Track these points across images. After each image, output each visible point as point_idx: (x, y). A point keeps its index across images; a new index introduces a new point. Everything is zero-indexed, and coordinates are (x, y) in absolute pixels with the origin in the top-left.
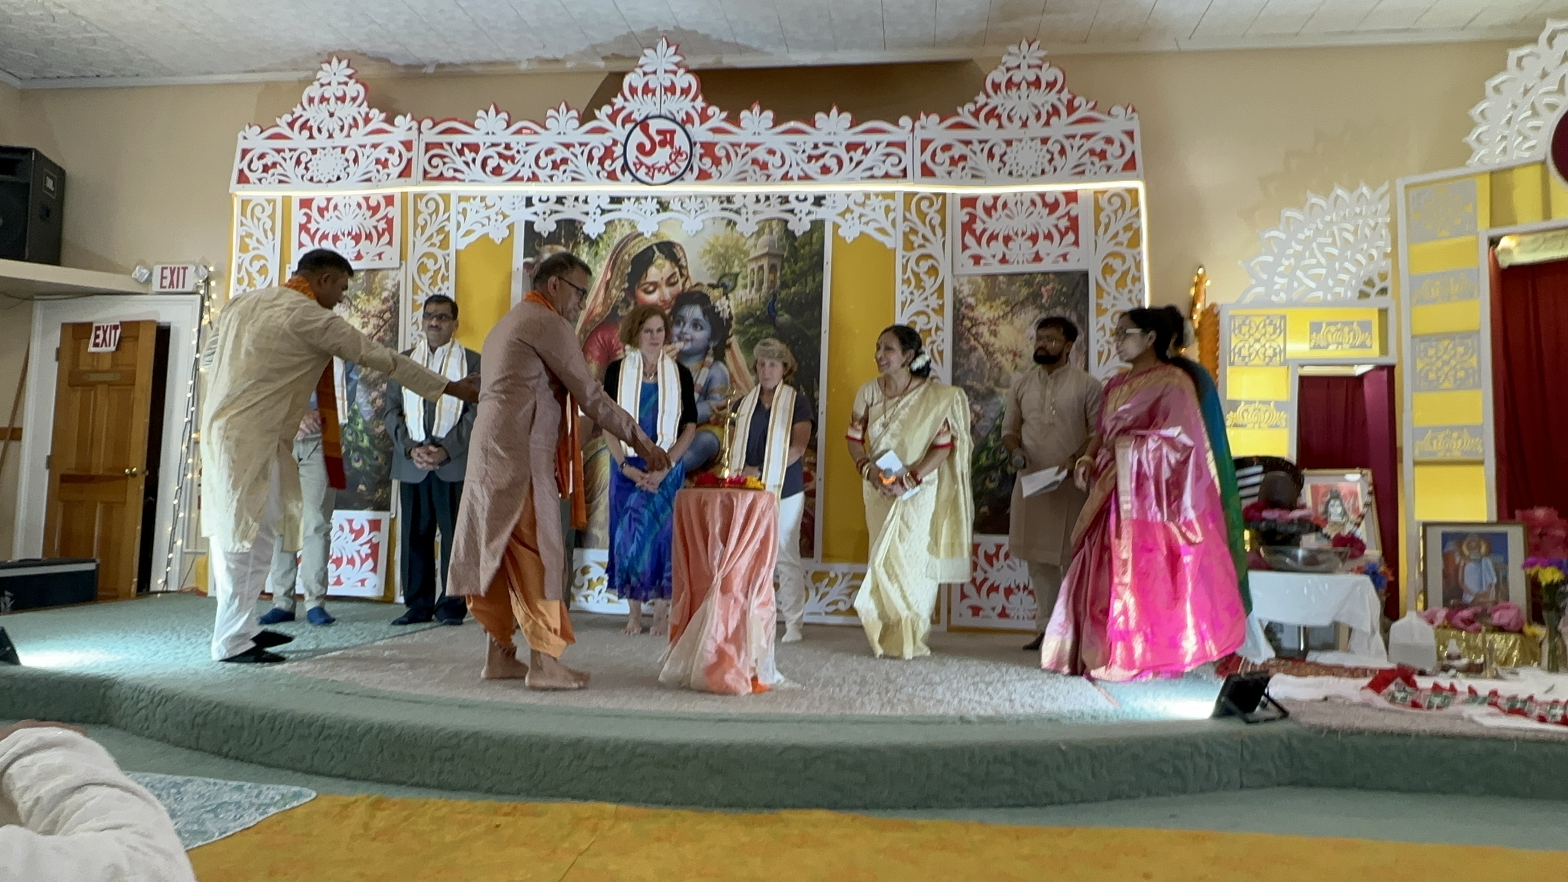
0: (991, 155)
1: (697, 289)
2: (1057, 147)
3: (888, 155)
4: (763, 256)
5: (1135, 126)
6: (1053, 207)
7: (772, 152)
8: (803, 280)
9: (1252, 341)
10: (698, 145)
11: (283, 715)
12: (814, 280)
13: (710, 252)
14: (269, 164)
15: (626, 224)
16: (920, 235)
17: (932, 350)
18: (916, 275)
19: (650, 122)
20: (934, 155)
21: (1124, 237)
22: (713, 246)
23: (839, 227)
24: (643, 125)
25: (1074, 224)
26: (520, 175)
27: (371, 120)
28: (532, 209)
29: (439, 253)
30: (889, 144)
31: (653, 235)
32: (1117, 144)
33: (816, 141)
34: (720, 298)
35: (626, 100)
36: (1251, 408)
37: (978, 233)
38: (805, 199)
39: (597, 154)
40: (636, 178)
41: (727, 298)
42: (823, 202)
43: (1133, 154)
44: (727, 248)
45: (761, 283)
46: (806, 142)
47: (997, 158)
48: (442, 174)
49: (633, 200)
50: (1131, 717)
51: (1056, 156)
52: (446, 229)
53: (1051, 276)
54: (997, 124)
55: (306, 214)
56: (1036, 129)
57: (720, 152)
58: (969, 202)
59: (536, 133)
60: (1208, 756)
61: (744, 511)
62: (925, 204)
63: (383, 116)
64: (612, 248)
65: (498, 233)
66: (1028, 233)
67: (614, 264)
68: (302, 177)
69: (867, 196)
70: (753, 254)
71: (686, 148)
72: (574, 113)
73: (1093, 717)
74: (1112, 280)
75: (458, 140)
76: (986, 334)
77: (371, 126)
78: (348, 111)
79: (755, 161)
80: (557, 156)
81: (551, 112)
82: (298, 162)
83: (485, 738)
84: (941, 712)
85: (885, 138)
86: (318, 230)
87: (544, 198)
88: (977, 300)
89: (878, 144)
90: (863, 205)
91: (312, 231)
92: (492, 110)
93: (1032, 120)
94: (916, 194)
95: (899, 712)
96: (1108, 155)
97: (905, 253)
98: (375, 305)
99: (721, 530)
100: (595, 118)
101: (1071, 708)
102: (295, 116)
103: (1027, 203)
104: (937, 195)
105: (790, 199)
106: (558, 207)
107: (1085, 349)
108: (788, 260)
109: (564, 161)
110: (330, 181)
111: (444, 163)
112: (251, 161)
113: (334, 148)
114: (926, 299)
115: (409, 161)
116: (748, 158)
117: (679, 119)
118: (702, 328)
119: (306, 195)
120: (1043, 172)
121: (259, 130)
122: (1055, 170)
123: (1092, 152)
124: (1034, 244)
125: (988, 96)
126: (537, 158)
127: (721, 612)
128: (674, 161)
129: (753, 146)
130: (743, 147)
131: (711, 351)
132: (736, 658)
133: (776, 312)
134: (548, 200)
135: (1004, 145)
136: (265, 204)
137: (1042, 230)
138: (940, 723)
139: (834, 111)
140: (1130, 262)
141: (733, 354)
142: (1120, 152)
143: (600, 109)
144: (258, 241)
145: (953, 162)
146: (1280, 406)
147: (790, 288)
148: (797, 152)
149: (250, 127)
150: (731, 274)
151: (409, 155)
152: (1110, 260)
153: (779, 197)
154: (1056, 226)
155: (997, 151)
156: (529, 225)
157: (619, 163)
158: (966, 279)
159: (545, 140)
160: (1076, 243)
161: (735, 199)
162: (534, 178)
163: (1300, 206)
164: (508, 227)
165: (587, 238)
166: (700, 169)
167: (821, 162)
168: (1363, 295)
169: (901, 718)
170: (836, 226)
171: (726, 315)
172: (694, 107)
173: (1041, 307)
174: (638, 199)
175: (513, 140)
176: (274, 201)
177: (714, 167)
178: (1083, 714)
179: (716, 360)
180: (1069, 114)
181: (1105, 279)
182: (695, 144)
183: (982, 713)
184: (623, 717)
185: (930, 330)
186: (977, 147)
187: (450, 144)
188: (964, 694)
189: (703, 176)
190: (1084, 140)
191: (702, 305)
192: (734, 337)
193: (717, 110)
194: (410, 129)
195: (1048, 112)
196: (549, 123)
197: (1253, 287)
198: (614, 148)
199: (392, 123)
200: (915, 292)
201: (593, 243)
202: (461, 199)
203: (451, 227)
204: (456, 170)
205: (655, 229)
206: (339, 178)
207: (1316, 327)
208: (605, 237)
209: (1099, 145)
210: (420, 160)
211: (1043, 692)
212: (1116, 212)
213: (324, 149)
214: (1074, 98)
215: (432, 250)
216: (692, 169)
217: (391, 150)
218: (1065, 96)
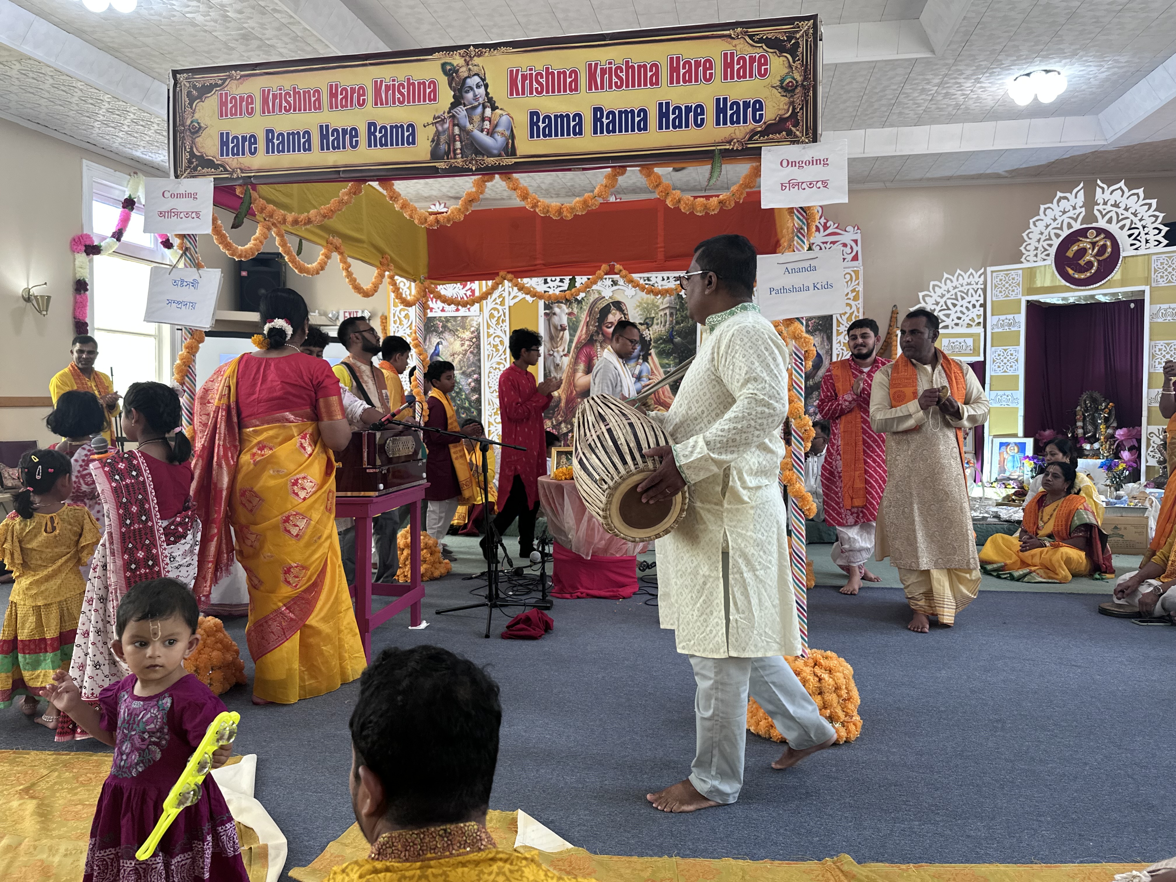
4: (667, 308)
5: (858, 237)
13: (639, 306)
21: (851, 296)
22: (641, 303)
29: (500, 308)
31: (610, 298)
32: (849, 247)
34: (645, 330)
43: (857, 252)
44: (648, 304)
45: (666, 322)
52: (503, 295)
67: (591, 313)
70: (661, 307)
74: (845, 317)
98: (467, 335)
106: (561, 284)
108: (679, 310)
131: (641, 357)
133: (674, 336)
134: (555, 280)
140: (854, 308)
141: (652, 358)
142: (850, 251)
147: (680, 324)
165: (576, 299)
168: (969, 326)
179: (643, 361)
180: (824, 231)
181: (841, 317)
190: (832, 245)
192: (652, 349)
201: (579, 302)
203: (506, 294)
214: (827, 222)
215: (496, 306)
218: (823, 221)
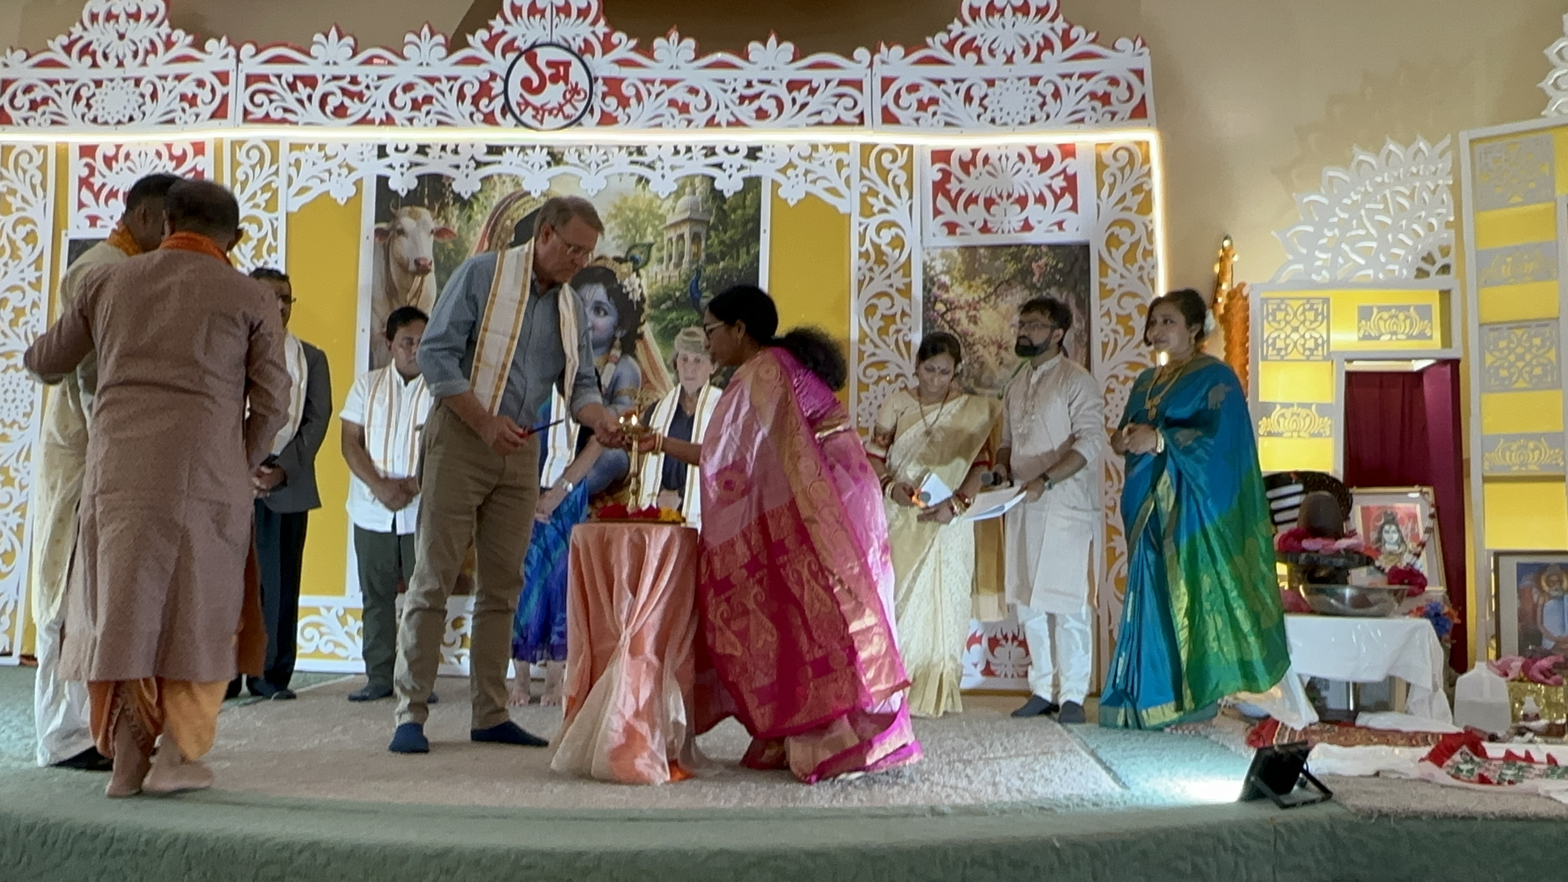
0: (968, 99)
1: (599, 263)
2: (1052, 89)
3: (841, 96)
4: (684, 222)
5: (1145, 63)
6: (1046, 163)
7: (694, 91)
8: (734, 251)
9: (1288, 329)
10: (600, 81)
11: (58, 825)
12: (748, 253)
13: (615, 217)
14: (39, 99)
15: (508, 180)
16: (881, 197)
17: (897, 340)
18: (877, 247)
19: (538, 51)
20: (897, 96)
21: (1133, 201)
22: (619, 209)
23: (780, 186)
24: (530, 55)
25: (1071, 184)
26: (370, 117)
27: (173, 44)
28: (386, 161)
29: (264, 217)
30: (841, 83)
31: (543, 194)
32: (1123, 85)
33: (750, 78)
34: (629, 275)
35: (507, 22)
36: (1288, 412)
37: (953, 194)
38: (737, 151)
39: (470, 91)
40: (520, 123)
41: (638, 275)
42: (759, 154)
43: (1143, 97)
44: (637, 212)
45: (681, 256)
46: (737, 78)
47: (976, 101)
48: (267, 115)
49: (516, 150)
50: (1141, 802)
51: (1049, 99)
52: (274, 185)
53: (1044, 249)
54: (976, 59)
55: (87, 165)
56: (1024, 66)
57: (628, 90)
58: (941, 156)
59: (390, 63)
60: (1235, 850)
61: (659, 551)
62: (886, 158)
63: (190, 39)
64: (489, 211)
65: (342, 191)
66: (1016, 195)
67: (493, 231)
68: (83, 116)
69: (815, 147)
70: (671, 219)
71: (584, 84)
72: (440, 38)
73: (1095, 804)
74: (1119, 254)
75: (288, 71)
76: (964, 322)
77: (174, 52)
78: (142, 32)
79: (672, 103)
80: (419, 93)
81: (410, 37)
82: (77, 97)
83: (324, 850)
84: (908, 799)
85: (836, 75)
86: (104, 185)
87: (402, 147)
88: (952, 278)
89: (828, 82)
90: (810, 158)
91: (96, 188)
92: (333, 33)
93: (1019, 56)
94: (875, 145)
95: (856, 803)
96: (1113, 99)
97: (862, 220)
99: (630, 576)
100: (467, 45)
101: (1068, 792)
102: (72, 37)
103: (1014, 158)
104: (903, 147)
105: (717, 150)
106: (420, 158)
107: (1086, 339)
108: (714, 227)
109: (428, 99)
110: (119, 122)
111: (271, 101)
112: (14, 96)
113: (125, 80)
114: (889, 276)
115: (225, 98)
116: (664, 98)
117: (576, 49)
118: (606, 314)
119: (88, 139)
120: (1033, 119)
121: (24, 55)
122: (1048, 117)
123: (1093, 96)
124: (1023, 209)
125: (965, 24)
126: (393, 95)
127: (630, 680)
128: (570, 101)
129: (669, 83)
130: (657, 84)
131: (617, 342)
132: (649, 738)
133: (700, 293)
134: (407, 148)
135: (985, 85)
136: (34, 152)
137: (1032, 193)
138: (907, 816)
139: (772, 40)
140: (1140, 231)
141: (646, 347)
142: (1127, 95)
143: (474, 35)
144: (24, 199)
145: (922, 106)
146: (1323, 410)
147: (718, 263)
148: (725, 91)
149: (13, 51)
150: (644, 245)
151: (225, 90)
152: (1116, 229)
153: (704, 148)
154: (1049, 187)
155: (976, 93)
156: (382, 181)
157: (499, 102)
158: (939, 251)
159: (403, 72)
160: (1074, 208)
161: (647, 150)
162: (389, 121)
163: (1345, 163)
164: (355, 183)
165: (458, 197)
166: (602, 111)
167: (756, 104)
168: (1422, 273)
169: (858, 810)
170: (775, 185)
171: (637, 297)
172: (594, 33)
173: (1032, 287)
174: (523, 149)
175: (361, 72)
176: (45, 148)
177: (620, 109)
178: (1082, 799)
179: (624, 353)
180: (1065, 48)
181: (1110, 253)
182: (596, 79)
183: (958, 801)
184: (505, 817)
185: (894, 315)
186: (951, 87)
187: (279, 77)
188: (936, 777)
189: (607, 120)
190: (1083, 81)
191: (605, 284)
192: (646, 324)
193: (624, 37)
194: (226, 56)
195: (1038, 45)
196: (407, 51)
197: (1291, 263)
198: (492, 84)
199: (202, 49)
200: (875, 267)
201: (464, 204)
202: (293, 147)
203: (280, 183)
204: (286, 110)
205: (545, 187)
206: (131, 119)
207: (1365, 313)
208: (480, 196)
209: (1100, 86)
210: (239, 98)
211: (1034, 771)
212: (1122, 170)
213: (112, 80)
214: (1071, 27)
215: (255, 212)
216: (592, 112)
217: (201, 84)
218: (1060, 24)
